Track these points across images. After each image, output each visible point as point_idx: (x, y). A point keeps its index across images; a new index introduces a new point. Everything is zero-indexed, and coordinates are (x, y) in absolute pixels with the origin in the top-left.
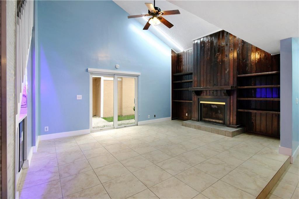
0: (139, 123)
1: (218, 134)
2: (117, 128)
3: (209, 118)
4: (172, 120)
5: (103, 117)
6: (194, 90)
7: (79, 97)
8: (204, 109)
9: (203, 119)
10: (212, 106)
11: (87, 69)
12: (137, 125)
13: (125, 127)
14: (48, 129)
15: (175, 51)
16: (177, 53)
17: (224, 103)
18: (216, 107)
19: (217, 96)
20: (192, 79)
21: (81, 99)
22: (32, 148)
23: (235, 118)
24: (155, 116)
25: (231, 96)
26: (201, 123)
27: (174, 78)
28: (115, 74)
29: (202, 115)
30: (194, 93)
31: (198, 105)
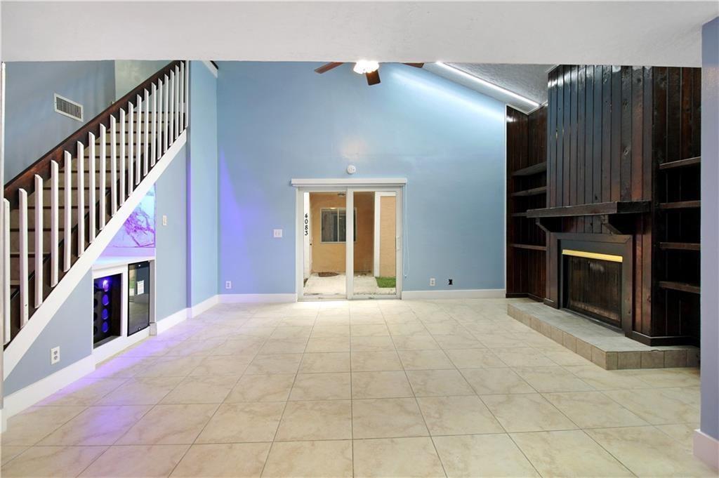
0: (406, 294)
2: (352, 299)
6: (541, 216)
7: (278, 233)
8: (577, 275)
9: (572, 303)
10: (591, 265)
11: (290, 182)
12: (401, 299)
13: (371, 298)
14: (230, 285)
15: (521, 108)
16: (527, 113)
17: (619, 259)
18: (602, 269)
19: (601, 233)
20: (545, 185)
21: (281, 236)
22: (185, 310)
23: (648, 308)
24: (451, 282)
25: (639, 236)
26: (561, 313)
27: (515, 182)
28: (347, 187)
29: (570, 291)
30: (538, 224)
31: (556, 259)
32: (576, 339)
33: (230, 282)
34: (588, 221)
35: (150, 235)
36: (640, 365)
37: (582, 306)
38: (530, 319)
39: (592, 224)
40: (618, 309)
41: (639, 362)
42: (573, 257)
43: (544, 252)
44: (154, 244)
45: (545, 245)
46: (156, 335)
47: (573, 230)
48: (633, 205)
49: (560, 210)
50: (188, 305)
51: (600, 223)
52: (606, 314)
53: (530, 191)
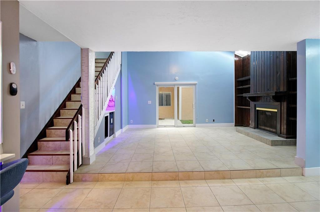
0: (197, 125)
1: (261, 142)
2: (177, 127)
3: (264, 126)
4: (235, 126)
5: (181, 120)
6: (248, 96)
7: (150, 102)
8: (261, 117)
9: (260, 127)
10: (267, 113)
11: (154, 83)
12: (195, 127)
14: (132, 122)
15: (240, 55)
16: (242, 57)
17: (276, 110)
18: (270, 114)
19: (270, 102)
20: (250, 84)
21: (151, 103)
22: (121, 130)
23: (285, 127)
24: (214, 120)
25: (282, 103)
26: (256, 130)
27: (238, 83)
28: (175, 85)
29: (259, 122)
30: (248, 99)
31: (254, 111)
32: (261, 137)
33: (132, 120)
34: (265, 98)
35: (113, 103)
36: (282, 145)
37: (263, 127)
38: (245, 132)
39: (267, 99)
40: (276, 128)
41: (282, 144)
42: (260, 110)
43: (249, 109)
44: (115, 106)
45: (250, 106)
46: (115, 137)
47: (260, 101)
48: (280, 92)
49: (256, 94)
50: (121, 128)
51: (269, 98)
52: (272, 130)
53: (244, 86)
